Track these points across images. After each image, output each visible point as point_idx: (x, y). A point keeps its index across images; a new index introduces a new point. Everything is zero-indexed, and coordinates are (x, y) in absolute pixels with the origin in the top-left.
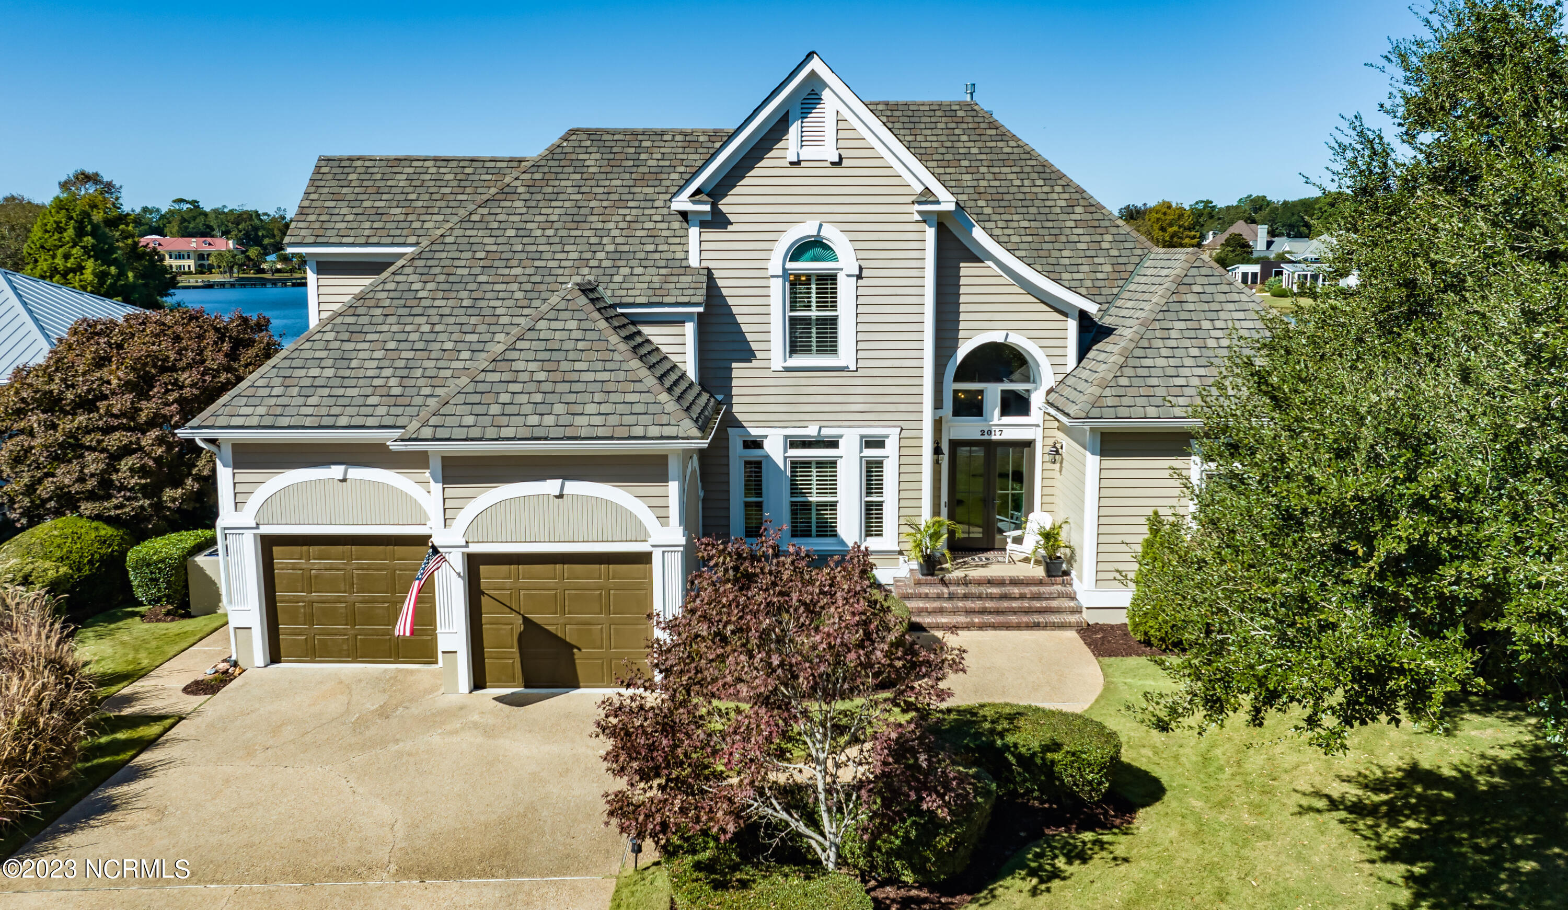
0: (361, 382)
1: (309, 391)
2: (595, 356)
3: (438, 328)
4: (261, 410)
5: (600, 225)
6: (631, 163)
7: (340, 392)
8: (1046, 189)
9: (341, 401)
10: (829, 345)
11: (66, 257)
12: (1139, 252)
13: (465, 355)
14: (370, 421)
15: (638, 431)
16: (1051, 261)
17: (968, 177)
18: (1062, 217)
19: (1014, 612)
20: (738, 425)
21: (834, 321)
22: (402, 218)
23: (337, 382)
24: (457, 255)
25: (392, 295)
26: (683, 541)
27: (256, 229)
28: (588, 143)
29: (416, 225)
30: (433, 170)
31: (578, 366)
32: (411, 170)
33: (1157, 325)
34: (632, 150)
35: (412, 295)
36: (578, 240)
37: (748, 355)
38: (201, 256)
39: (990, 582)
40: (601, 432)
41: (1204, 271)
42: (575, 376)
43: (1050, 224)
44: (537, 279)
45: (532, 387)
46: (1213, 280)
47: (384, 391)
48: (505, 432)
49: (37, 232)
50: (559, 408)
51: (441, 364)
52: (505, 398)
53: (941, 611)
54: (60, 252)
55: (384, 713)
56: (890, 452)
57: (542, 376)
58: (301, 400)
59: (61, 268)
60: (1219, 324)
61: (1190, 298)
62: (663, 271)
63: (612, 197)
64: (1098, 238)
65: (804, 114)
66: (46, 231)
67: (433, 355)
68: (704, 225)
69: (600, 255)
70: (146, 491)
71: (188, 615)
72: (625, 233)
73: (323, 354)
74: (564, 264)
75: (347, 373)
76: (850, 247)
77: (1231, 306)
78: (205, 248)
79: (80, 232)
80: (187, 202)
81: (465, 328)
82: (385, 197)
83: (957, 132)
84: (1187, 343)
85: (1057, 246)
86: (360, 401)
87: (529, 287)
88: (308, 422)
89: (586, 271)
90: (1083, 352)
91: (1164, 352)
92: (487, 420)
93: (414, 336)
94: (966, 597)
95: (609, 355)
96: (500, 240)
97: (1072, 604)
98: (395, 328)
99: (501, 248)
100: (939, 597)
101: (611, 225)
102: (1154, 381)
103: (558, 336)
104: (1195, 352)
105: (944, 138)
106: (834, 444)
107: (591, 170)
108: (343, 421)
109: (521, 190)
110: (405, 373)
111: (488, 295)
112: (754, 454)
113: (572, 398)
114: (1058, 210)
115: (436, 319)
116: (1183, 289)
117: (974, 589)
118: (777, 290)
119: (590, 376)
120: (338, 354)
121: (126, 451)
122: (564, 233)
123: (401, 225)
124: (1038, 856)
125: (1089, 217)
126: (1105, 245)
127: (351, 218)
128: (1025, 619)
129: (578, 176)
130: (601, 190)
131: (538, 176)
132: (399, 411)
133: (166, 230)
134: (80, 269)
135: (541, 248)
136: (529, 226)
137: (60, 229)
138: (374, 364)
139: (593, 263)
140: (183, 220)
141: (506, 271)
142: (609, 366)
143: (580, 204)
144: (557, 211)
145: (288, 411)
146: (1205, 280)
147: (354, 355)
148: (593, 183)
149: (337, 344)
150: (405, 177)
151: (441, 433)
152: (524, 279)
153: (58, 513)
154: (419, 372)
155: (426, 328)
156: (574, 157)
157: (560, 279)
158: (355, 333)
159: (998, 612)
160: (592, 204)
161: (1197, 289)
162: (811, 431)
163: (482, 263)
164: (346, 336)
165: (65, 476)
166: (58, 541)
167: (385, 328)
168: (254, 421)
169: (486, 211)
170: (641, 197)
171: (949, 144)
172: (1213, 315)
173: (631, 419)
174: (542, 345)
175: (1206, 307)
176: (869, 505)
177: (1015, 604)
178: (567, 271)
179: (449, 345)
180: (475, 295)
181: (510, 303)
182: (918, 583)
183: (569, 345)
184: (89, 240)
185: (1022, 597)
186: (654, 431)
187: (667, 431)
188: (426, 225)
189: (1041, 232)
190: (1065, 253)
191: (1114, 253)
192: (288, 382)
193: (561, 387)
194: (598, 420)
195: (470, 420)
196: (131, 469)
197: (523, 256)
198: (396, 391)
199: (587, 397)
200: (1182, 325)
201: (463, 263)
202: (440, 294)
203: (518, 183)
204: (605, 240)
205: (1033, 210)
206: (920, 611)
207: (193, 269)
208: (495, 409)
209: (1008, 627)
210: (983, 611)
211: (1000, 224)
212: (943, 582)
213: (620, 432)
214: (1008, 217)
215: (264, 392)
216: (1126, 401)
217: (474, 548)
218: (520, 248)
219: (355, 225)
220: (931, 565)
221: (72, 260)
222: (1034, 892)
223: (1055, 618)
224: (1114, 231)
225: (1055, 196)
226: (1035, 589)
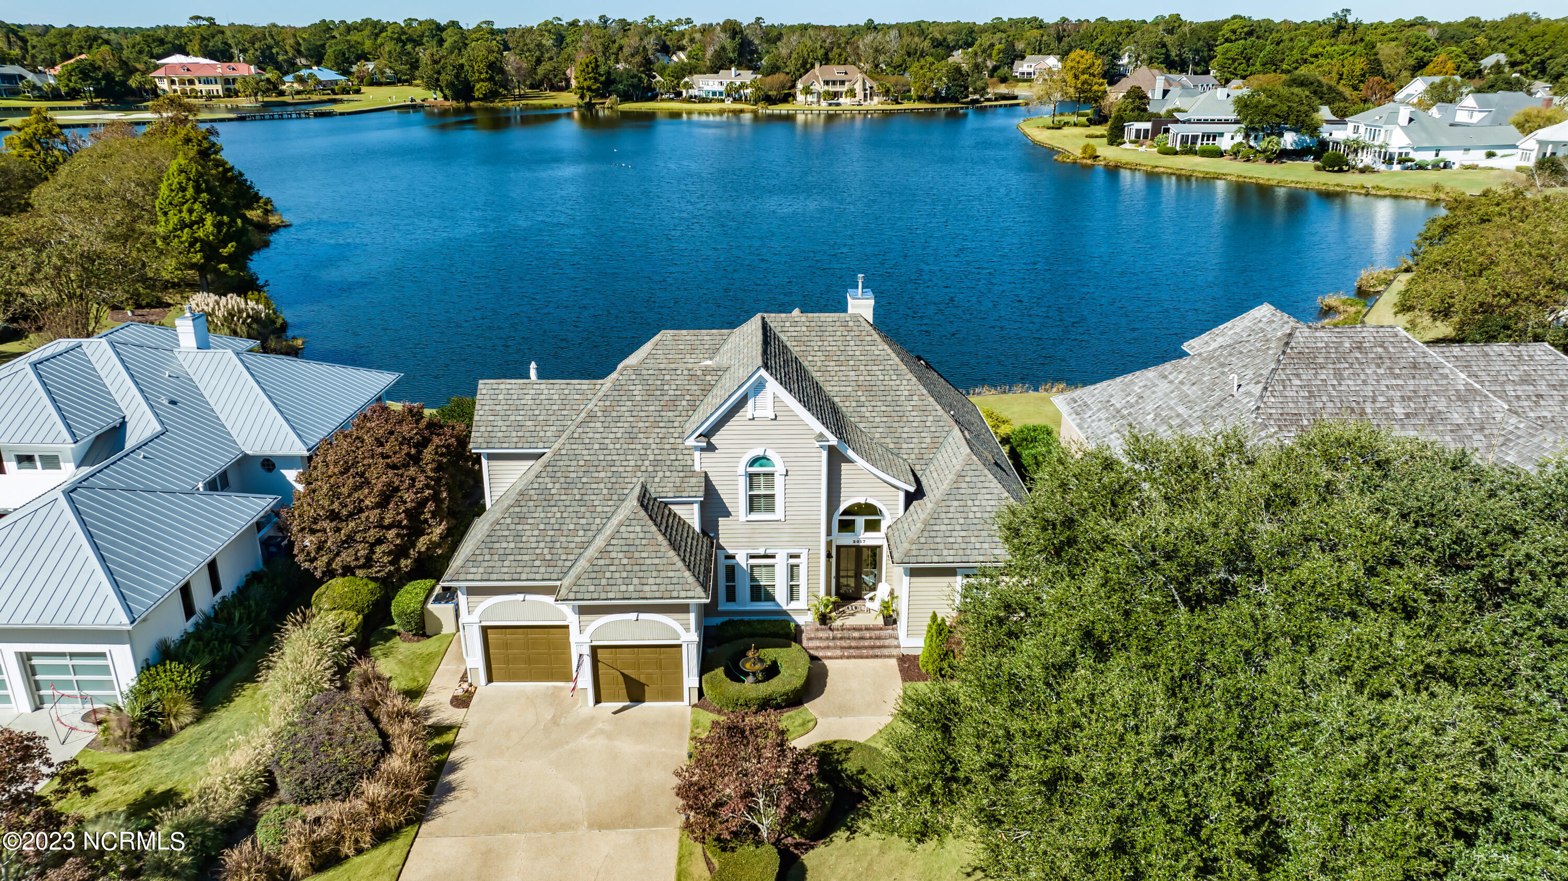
0: (530, 551)
1: (503, 558)
2: (651, 549)
3: (565, 515)
4: (481, 570)
5: (644, 441)
6: (659, 393)
7: (519, 558)
8: (898, 382)
9: (521, 564)
10: (771, 508)
11: (191, 211)
12: (947, 429)
13: (581, 533)
14: (538, 577)
15: (675, 594)
16: (897, 435)
17: (853, 373)
18: (906, 403)
19: (866, 648)
20: (722, 548)
21: (773, 496)
22: (533, 428)
23: (516, 551)
24: (568, 463)
25: (538, 492)
26: (697, 639)
27: (270, 47)
28: (634, 377)
29: (542, 434)
30: (546, 392)
31: (644, 555)
32: (533, 392)
33: (944, 503)
34: (659, 382)
35: (547, 492)
36: (635, 452)
37: (727, 514)
38: (227, 81)
39: (855, 629)
40: (657, 595)
41: (973, 467)
42: (641, 561)
43: (898, 409)
44: (613, 480)
45: (621, 568)
46: (977, 473)
47: (541, 557)
48: (611, 595)
49: (164, 190)
50: (636, 581)
51: (570, 539)
52: (608, 575)
53: (828, 647)
54: (185, 207)
55: (555, 721)
56: (803, 561)
57: (625, 561)
58: (500, 564)
59: (187, 221)
60: (977, 503)
61: (964, 485)
62: (681, 474)
63: (651, 419)
64: (924, 419)
65: (756, 394)
66: (172, 190)
67: (565, 533)
68: (702, 450)
69: (647, 463)
70: (391, 563)
71: (425, 636)
72: (659, 446)
73: (506, 533)
74: (628, 469)
75: (521, 545)
76: (781, 461)
77: (984, 491)
78: (231, 74)
79: (198, 190)
80: (204, 19)
81: (580, 515)
82: (522, 412)
83: (848, 338)
84: (958, 515)
85: (902, 424)
86: (530, 564)
87: (609, 486)
88: (506, 577)
89: (639, 474)
90: (907, 507)
91: (946, 521)
92: (600, 588)
93: (553, 521)
94: (841, 638)
95: (657, 548)
96: (592, 452)
97: (895, 643)
98: (542, 515)
99: (593, 458)
100: (827, 639)
101: (651, 441)
102: (938, 540)
103: (632, 536)
104: (962, 521)
105: (839, 343)
106: (773, 557)
107: (638, 398)
108: (524, 576)
109: (599, 414)
110: (551, 545)
111: (589, 492)
112: (731, 562)
113: (641, 574)
114: (903, 398)
115: (563, 509)
116: (960, 479)
117: (846, 634)
118: (742, 483)
119: (648, 561)
120: (514, 533)
121: (379, 541)
122: (625, 446)
123: (534, 434)
124: (853, 819)
125: (920, 403)
126: (928, 424)
127: (504, 429)
128: (871, 652)
129: (629, 403)
130: (643, 414)
131: (608, 403)
132: (550, 569)
133: (188, 48)
134: (201, 220)
135: (615, 458)
136: (606, 441)
137: (184, 190)
138: (534, 539)
139: (643, 469)
140: (203, 38)
141: (596, 475)
142: (659, 555)
143: (634, 424)
144: (621, 430)
145: (495, 570)
146: (972, 473)
147: (522, 533)
148: (638, 408)
149: (512, 527)
150: (530, 397)
151: (579, 596)
152: (606, 480)
153: (344, 575)
154: (558, 545)
155: (558, 515)
156: (626, 388)
157: (627, 480)
158: (522, 519)
159: (857, 648)
160: (640, 424)
161: (968, 479)
162: (761, 551)
163: (583, 469)
164: (517, 521)
165: (346, 557)
166: (349, 595)
167: (537, 515)
168: (479, 577)
169: (580, 430)
170: (666, 419)
171: (842, 348)
172: (974, 497)
173: (670, 587)
174: (623, 542)
175: (971, 491)
176: (792, 586)
177: (866, 643)
178: (629, 474)
179: (572, 527)
180: (583, 491)
181: (601, 497)
182: (817, 630)
183: (637, 542)
184: (204, 196)
185: (871, 638)
186: (683, 594)
187: (690, 594)
188: (548, 434)
189: (893, 414)
190: (906, 430)
191: (933, 429)
192: (492, 551)
193: (636, 568)
194: (655, 588)
195: (592, 588)
196: (383, 552)
197: (604, 463)
198: (548, 557)
199: (648, 574)
200: (956, 503)
201: (572, 469)
202: (563, 492)
203: (596, 409)
204: (649, 452)
205: (889, 398)
206: (817, 648)
207: (221, 93)
208: (604, 582)
209: (861, 657)
210: (850, 648)
211: (870, 409)
212: (830, 629)
213: (667, 595)
214: (873, 403)
215: (480, 558)
216: (923, 553)
217: (594, 643)
218: (602, 457)
219: (507, 434)
220: (824, 619)
221: (195, 214)
222: (848, 839)
223: (886, 652)
224: (934, 413)
225: (902, 388)
226: (877, 632)
